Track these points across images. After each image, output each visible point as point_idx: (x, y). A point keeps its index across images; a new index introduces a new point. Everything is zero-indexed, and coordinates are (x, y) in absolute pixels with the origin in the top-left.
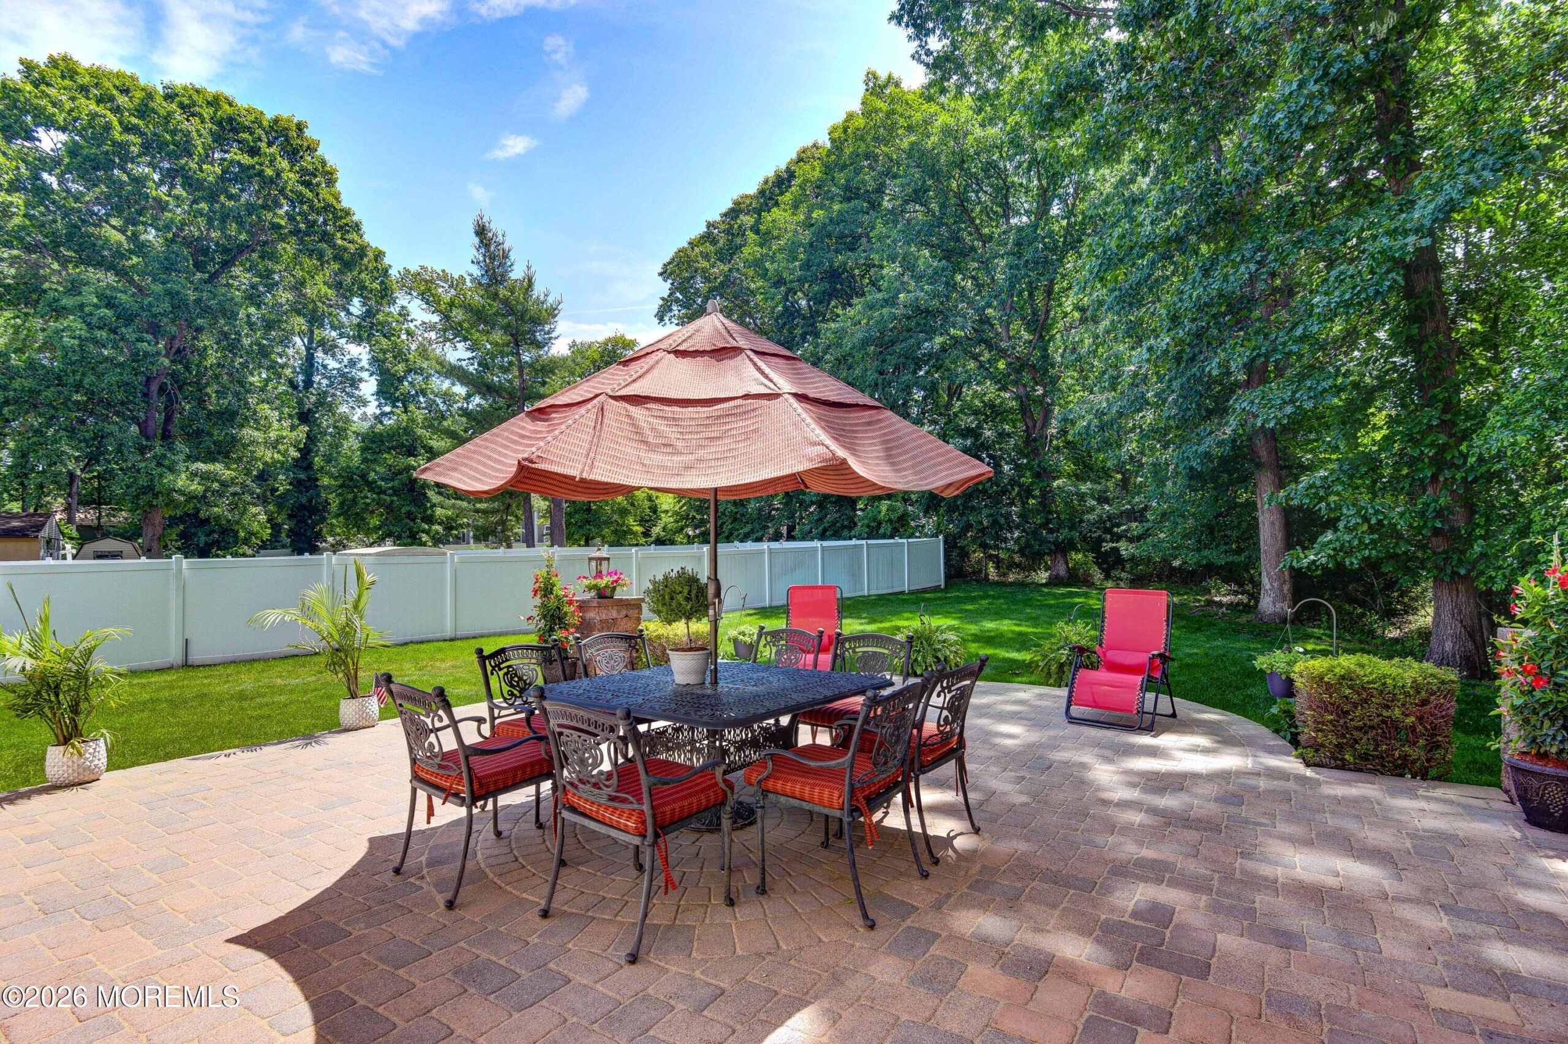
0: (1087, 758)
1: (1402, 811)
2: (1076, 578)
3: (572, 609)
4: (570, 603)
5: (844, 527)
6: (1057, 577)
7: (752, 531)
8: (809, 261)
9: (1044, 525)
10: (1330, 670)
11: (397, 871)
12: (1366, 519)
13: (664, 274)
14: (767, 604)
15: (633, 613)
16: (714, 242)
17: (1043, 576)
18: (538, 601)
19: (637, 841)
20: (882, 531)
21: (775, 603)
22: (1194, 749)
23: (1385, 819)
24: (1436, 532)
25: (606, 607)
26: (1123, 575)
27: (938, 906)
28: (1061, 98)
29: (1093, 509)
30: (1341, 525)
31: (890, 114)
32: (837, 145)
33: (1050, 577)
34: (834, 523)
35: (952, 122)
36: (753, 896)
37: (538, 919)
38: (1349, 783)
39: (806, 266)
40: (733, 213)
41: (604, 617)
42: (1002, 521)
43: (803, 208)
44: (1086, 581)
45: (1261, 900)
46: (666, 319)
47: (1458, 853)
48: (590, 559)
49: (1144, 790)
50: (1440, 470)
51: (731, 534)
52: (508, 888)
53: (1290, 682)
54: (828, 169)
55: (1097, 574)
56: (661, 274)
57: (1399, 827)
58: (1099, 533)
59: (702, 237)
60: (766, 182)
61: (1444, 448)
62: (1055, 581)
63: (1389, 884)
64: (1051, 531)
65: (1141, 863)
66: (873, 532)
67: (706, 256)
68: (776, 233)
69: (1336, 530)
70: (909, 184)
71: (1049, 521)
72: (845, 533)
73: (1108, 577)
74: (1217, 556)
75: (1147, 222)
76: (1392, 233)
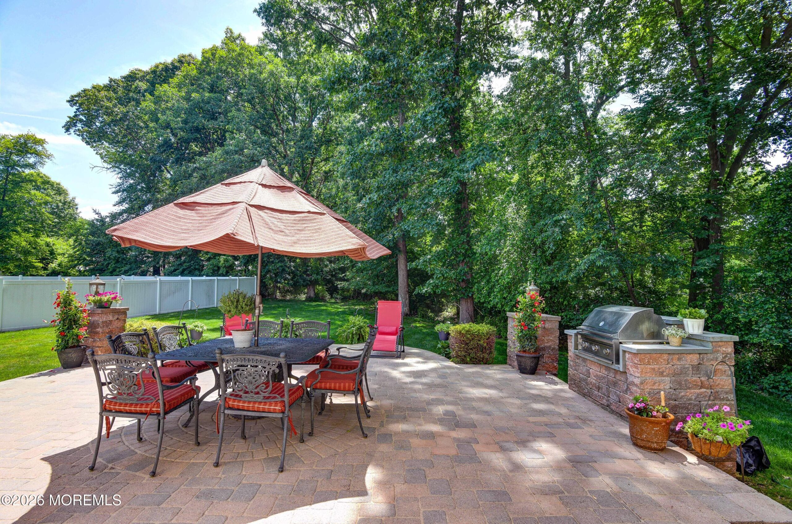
0: (386, 369)
1: (490, 374)
2: (318, 298)
3: (85, 315)
4: (85, 311)
5: (195, 269)
6: (310, 297)
7: (130, 269)
8: (187, 119)
9: (305, 272)
10: (463, 329)
11: (92, 469)
12: (443, 276)
13: (72, 101)
14: (157, 312)
15: (122, 317)
16: (115, 92)
17: (303, 297)
18: (58, 310)
19: (280, 415)
20: (220, 272)
21: (162, 312)
22: (418, 362)
23: (488, 377)
24: (463, 280)
25: (106, 314)
26: (338, 296)
27: (382, 425)
28: (339, 81)
29: (326, 266)
30: (435, 277)
31: (240, 55)
32: (206, 60)
33: (306, 297)
34: (189, 267)
35: (274, 69)
36: (309, 438)
37: (213, 468)
38: (471, 368)
39: (185, 122)
40: (131, 77)
41: (104, 319)
42: (287, 269)
43: (185, 90)
44: (323, 299)
45: (474, 404)
46: (72, 131)
47: (511, 383)
48: (91, 284)
49: (414, 378)
50: (465, 258)
51: (114, 270)
52: (178, 460)
53: (448, 334)
54: (201, 71)
55: (328, 296)
56: (69, 101)
57: (493, 379)
58: (330, 277)
59: (105, 86)
60: (157, 66)
61: (467, 250)
62: (309, 299)
63: (501, 394)
64: (308, 275)
65: (433, 400)
66: (216, 272)
67: (109, 99)
68: (166, 99)
69: (433, 278)
70: (250, 94)
71: (307, 270)
72: (197, 272)
73: (332, 297)
74: (381, 288)
75: (374, 145)
76: (460, 171)
